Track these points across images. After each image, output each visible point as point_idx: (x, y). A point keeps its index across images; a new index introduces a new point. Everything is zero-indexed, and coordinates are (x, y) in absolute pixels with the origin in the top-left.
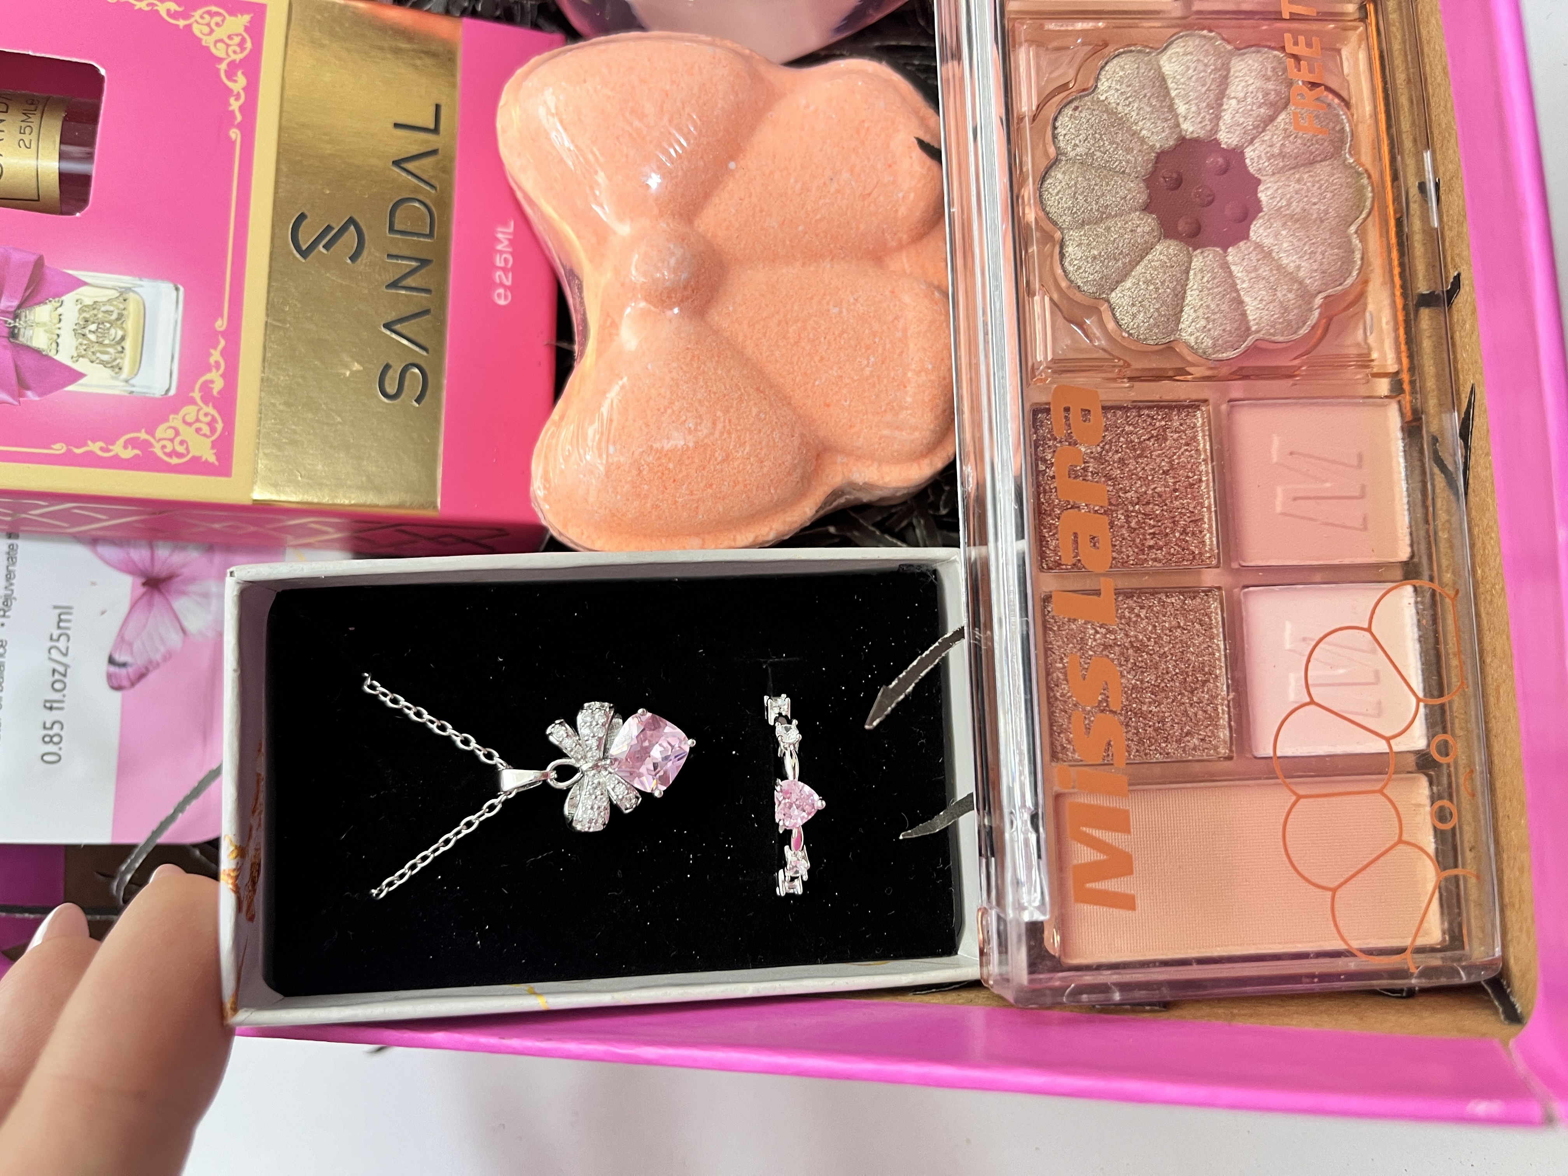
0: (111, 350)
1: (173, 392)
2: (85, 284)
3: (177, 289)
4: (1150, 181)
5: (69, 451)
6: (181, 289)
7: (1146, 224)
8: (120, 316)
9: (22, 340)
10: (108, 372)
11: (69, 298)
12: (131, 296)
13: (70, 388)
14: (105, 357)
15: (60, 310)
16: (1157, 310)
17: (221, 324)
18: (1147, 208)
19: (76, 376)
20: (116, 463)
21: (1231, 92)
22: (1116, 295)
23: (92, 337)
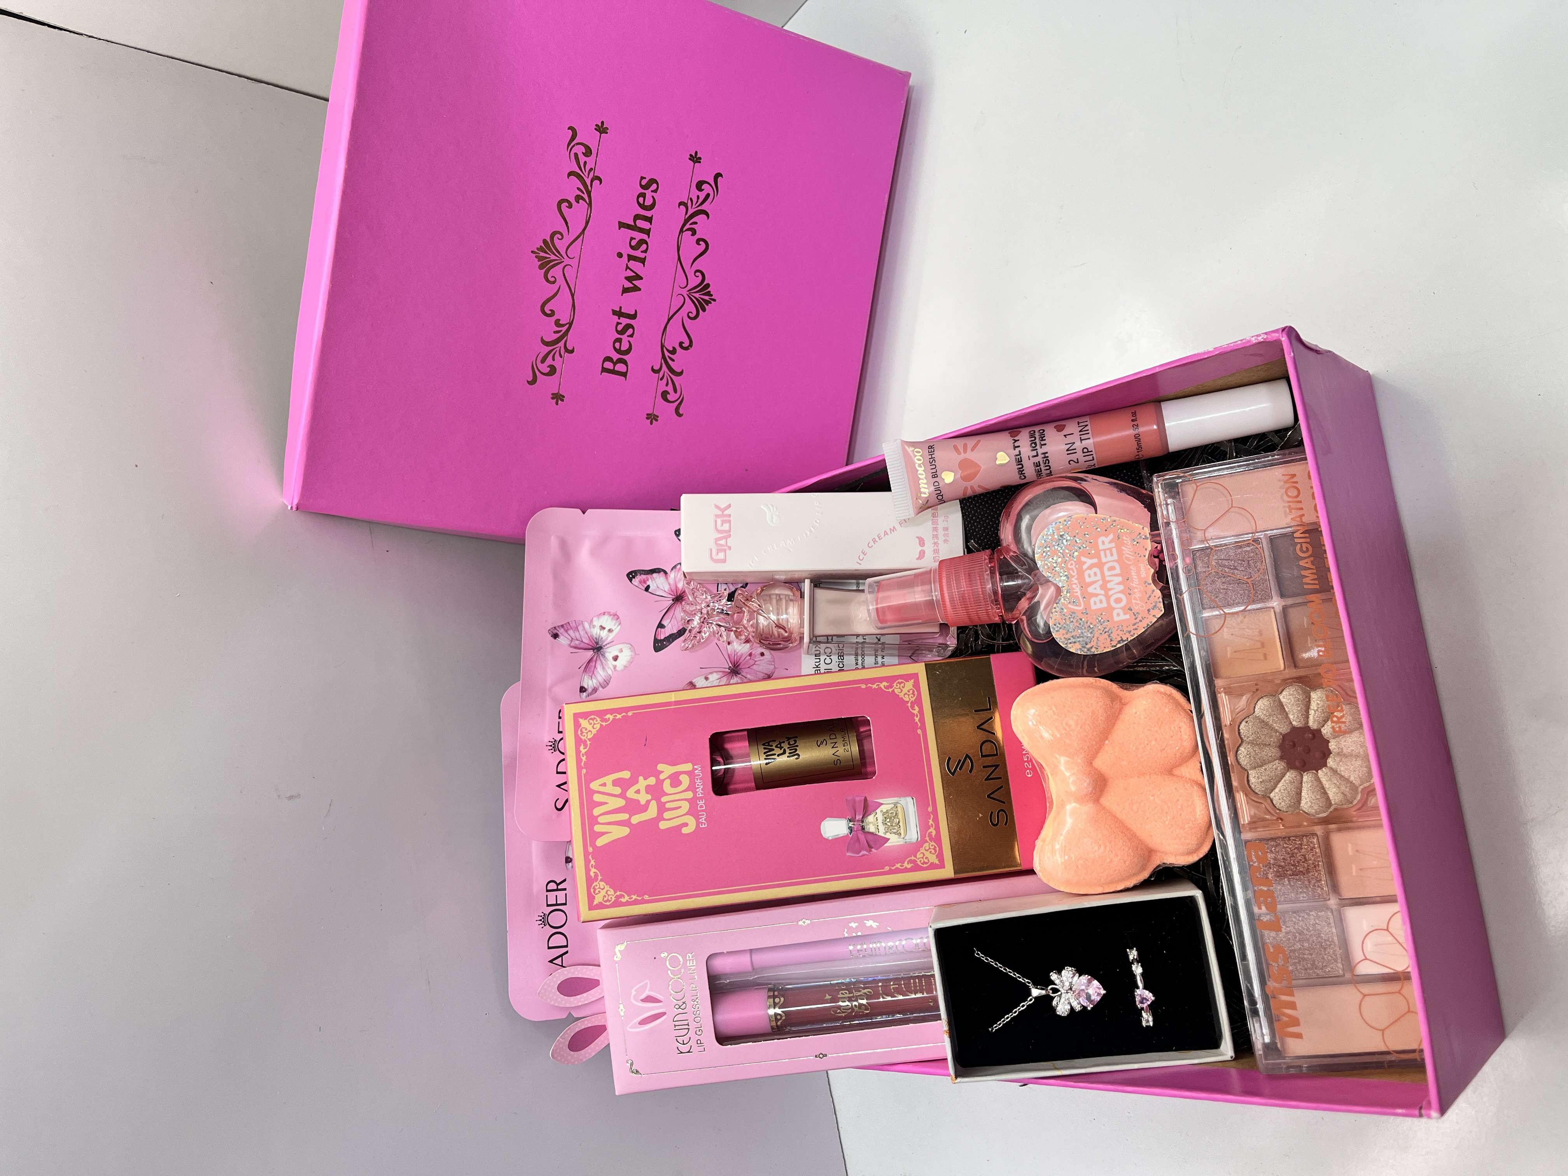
0: (896, 828)
1: (919, 839)
2: (882, 804)
3: (913, 799)
4: (1282, 747)
5: (890, 869)
7: (1281, 765)
8: (896, 815)
9: (867, 830)
10: (897, 836)
11: (878, 811)
12: (898, 805)
13: (886, 845)
14: (895, 831)
15: (876, 816)
16: (1290, 800)
17: (930, 809)
18: (1281, 758)
19: (887, 840)
20: (906, 870)
21: (1312, 707)
22: (1272, 795)
23: (889, 824)
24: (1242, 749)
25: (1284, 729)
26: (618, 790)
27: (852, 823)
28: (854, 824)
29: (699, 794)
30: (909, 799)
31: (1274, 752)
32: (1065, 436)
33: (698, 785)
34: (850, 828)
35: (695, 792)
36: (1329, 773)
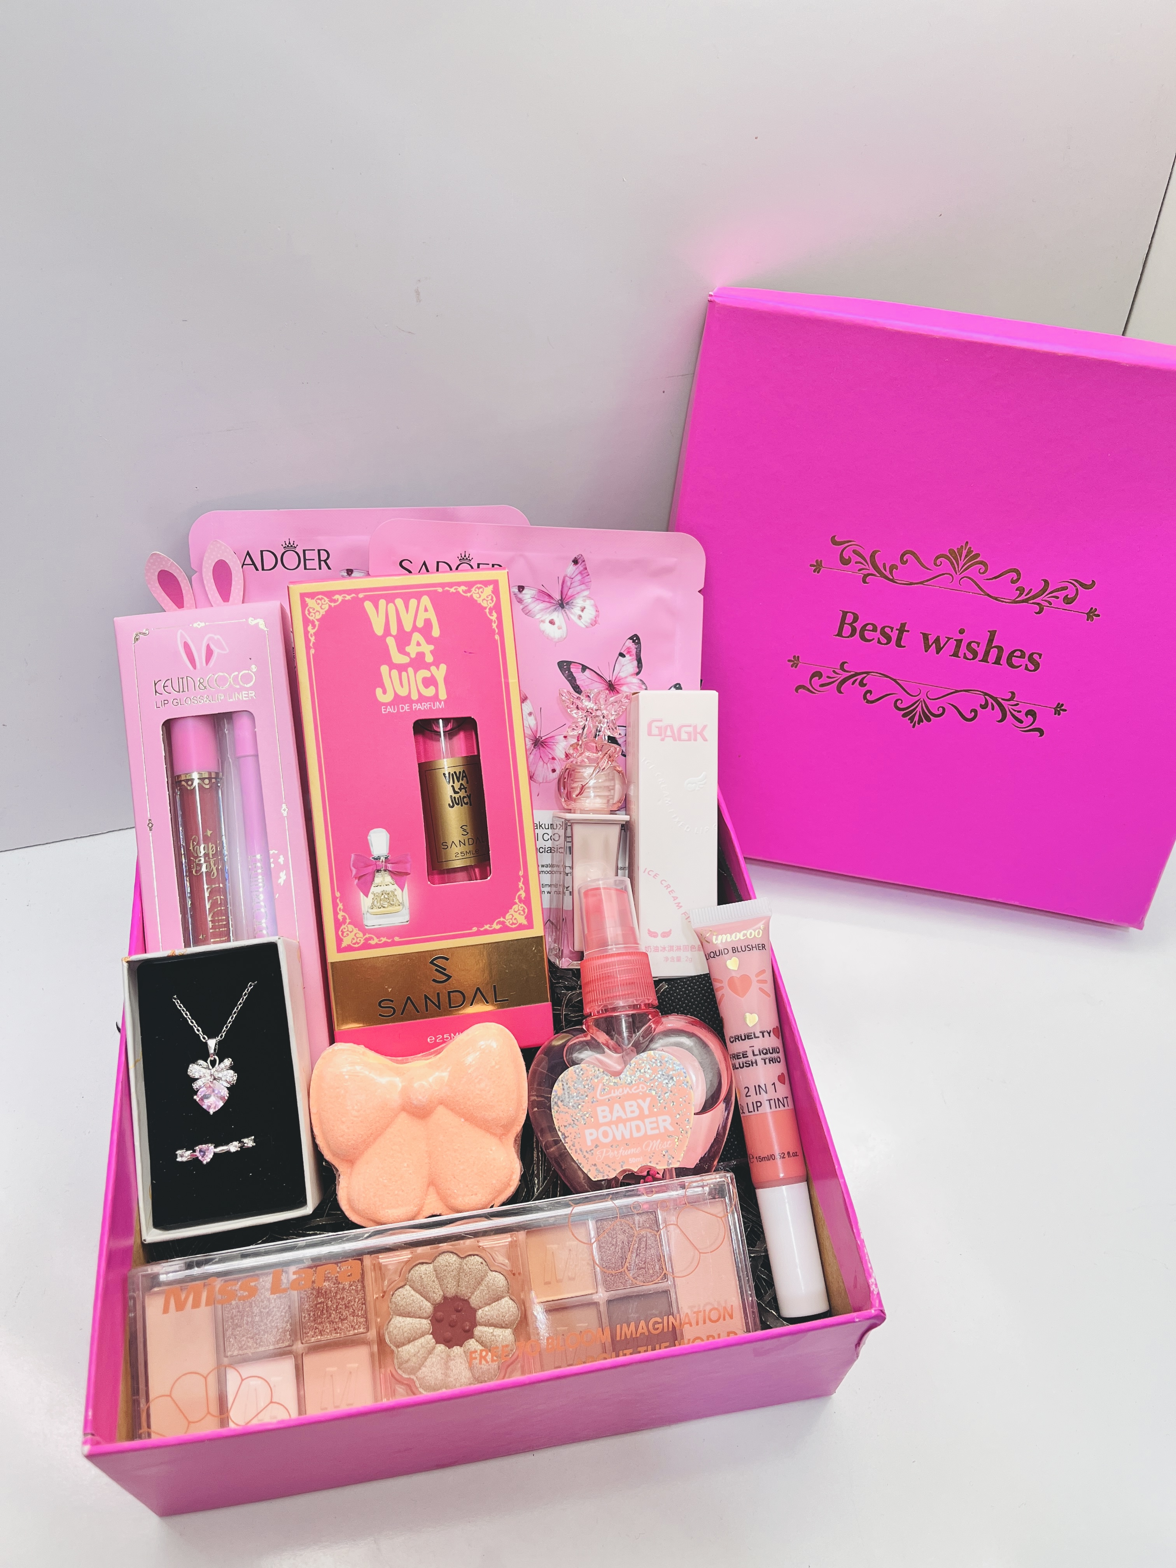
0: (379, 904)
1: (367, 927)
2: (402, 890)
3: (407, 922)
4: (456, 1298)
5: (337, 898)
6: (408, 923)
7: (438, 1297)
8: (393, 905)
9: (377, 874)
10: (370, 905)
11: (396, 886)
12: (401, 907)
13: (362, 894)
14: (375, 903)
15: (390, 884)
16: (402, 1305)
17: (397, 939)
18: (445, 1298)
19: (367, 896)
20: (336, 913)
21: (496, 1330)
22: (407, 1287)
23: (382, 897)
24: (455, 1258)
25: (474, 1301)
26: (420, 624)
27: (384, 861)
28: (382, 862)
29: (415, 706)
30: (407, 918)
31: (451, 1291)
32: (774, 1084)
33: (424, 705)
34: (378, 858)
35: (417, 702)
36: (429, 1345)
